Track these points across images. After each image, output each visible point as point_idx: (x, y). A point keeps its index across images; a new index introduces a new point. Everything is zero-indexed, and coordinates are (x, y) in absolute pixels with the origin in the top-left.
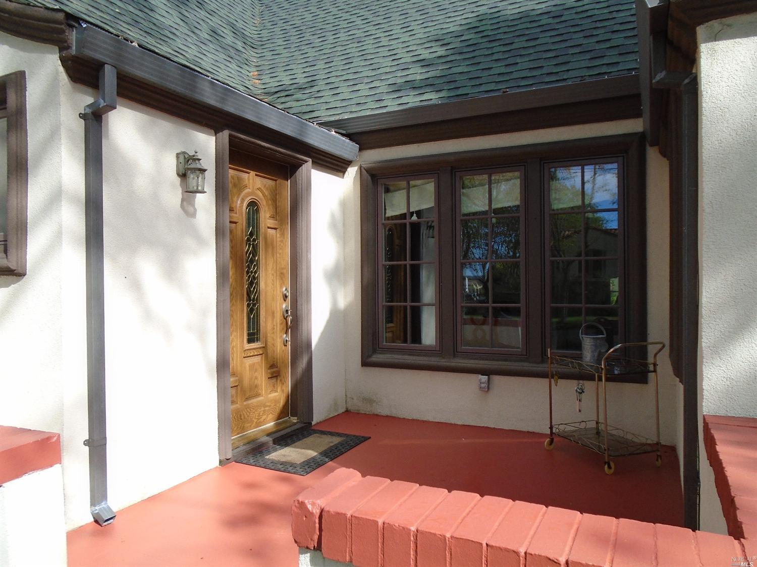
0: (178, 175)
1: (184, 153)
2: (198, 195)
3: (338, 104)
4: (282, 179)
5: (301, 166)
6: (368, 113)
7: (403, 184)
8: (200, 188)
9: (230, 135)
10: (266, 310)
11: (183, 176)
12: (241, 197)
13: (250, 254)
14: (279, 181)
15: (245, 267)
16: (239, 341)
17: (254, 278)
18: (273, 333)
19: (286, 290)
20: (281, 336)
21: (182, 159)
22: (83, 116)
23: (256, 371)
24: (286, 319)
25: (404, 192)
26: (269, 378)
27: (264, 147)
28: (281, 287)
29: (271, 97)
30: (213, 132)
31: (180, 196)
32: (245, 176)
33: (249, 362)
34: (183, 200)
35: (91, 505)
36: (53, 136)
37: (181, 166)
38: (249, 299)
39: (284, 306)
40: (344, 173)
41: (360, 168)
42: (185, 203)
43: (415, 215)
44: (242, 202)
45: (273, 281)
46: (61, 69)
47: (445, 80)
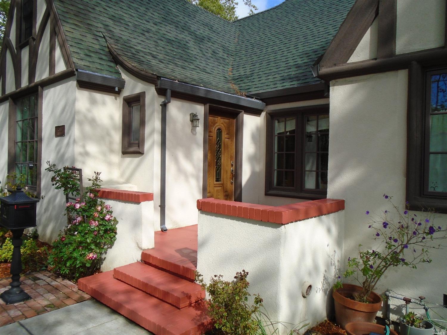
0: (190, 121)
1: (192, 113)
2: (197, 128)
3: (259, 85)
4: (232, 119)
5: (240, 113)
6: (270, 90)
7: (284, 119)
8: (197, 125)
9: (209, 105)
10: (224, 170)
11: (192, 121)
12: (214, 127)
13: (218, 148)
14: (231, 120)
15: (215, 153)
16: (212, 181)
17: (219, 157)
18: (227, 179)
19: (233, 162)
20: (230, 180)
21: (192, 116)
22: (161, 105)
23: (219, 192)
24: (232, 174)
25: (284, 123)
26: (224, 196)
27: (223, 108)
28: (231, 161)
29: (235, 81)
30: (203, 105)
31: (191, 128)
32: (216, 119)
33: (216, 188)
34: (192, 130)
35: (160, 225)
36: (153, 112)
37: (191, 118)
38: (217, 165)
39: (232, 169)
40: (260, 115)
41: (266, 112)
42: (192, 131)
43: (288, 132)
44: (215, 129)
45: (227, 158)
46: (155, 92)
47: (303, 74)
